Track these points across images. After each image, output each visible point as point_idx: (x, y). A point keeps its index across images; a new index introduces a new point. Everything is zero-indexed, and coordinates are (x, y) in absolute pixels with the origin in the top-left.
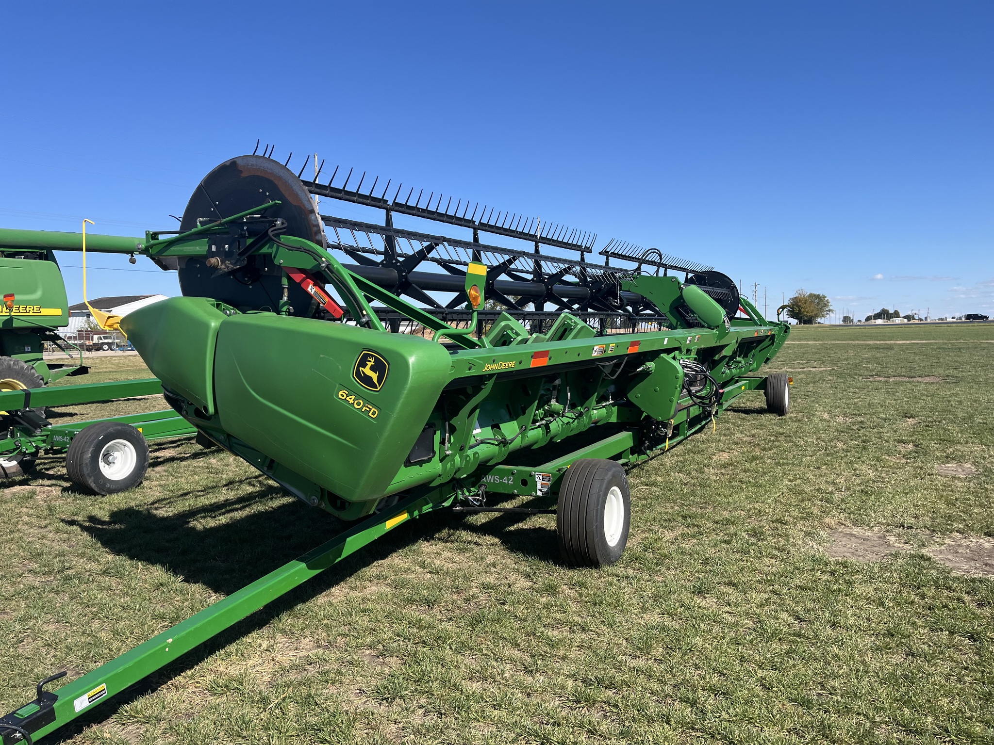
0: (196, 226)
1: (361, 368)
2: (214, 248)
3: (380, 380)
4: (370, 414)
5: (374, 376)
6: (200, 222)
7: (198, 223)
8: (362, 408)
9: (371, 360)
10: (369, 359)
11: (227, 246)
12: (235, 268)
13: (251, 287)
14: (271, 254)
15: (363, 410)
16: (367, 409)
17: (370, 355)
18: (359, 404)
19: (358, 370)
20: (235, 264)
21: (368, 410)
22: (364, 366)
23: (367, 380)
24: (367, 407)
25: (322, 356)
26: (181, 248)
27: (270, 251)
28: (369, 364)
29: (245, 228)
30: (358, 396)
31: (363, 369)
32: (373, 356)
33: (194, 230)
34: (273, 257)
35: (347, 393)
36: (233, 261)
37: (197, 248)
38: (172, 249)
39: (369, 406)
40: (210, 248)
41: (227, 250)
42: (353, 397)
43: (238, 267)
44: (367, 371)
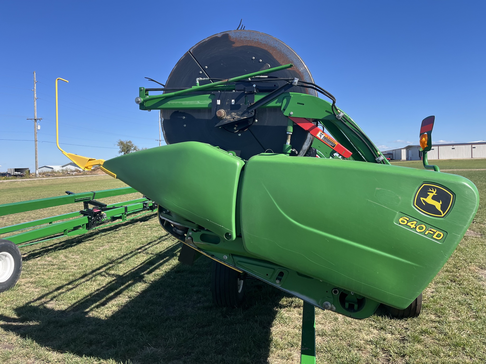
0: (195, 84)
1: (422, 199)
2: (219, 102)
3: (444, 208)
4: (434, 237)
5: (438, 205)
6: (199, 81)
7: (198, 82)
8: (425, 231)
9: (433, 191)
10: (430, 190)
11: (233, 101)
12: (242, 118)
13: (240, 135)
14: (280, 107)
15: (426, 233)
16: (430, 232)
17: (431, 188)
18: (421, 228)
19: (419, 199)
20: (242, 115)
21: (432, 233)
22: (426, 196)
23: (430, 209)
24: (431, 230)
25: (377, 189)
26: (179, 102)
27: (279, 104)
28: (431, 195)
29: (254, 86)
30: (421, 221)
31: (424, 199)
32: (434, 188)
33: (194, 88)
34: (282, 109)
35: (408, 219)
36: (240, 113)
37: (198, 102)
38: (169, 103)
39: (432, 230)
40: (214, 102)
41: (233, 104)
42: (415, 222)
43: (246, 117)
44: (429, 200)
